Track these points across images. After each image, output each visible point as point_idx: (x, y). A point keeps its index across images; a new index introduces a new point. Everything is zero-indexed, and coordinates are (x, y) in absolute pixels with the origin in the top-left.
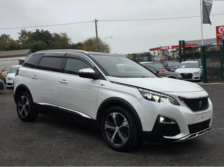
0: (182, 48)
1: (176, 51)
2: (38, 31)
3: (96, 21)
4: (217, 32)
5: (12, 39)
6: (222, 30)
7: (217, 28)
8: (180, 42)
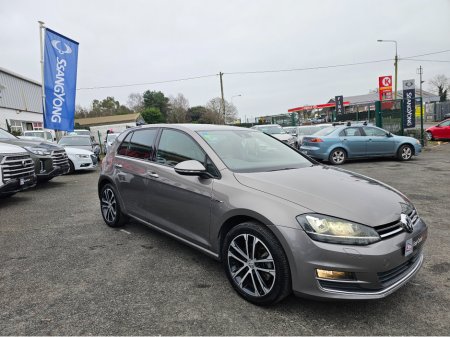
0: (339, 107)
1: (322, 112)
2: (148, 92)
3: (221, 75)
4: (381, 85)
5: (117, 103)
6: (386, 81)
7: (381, 79)
8: (337, 97)
